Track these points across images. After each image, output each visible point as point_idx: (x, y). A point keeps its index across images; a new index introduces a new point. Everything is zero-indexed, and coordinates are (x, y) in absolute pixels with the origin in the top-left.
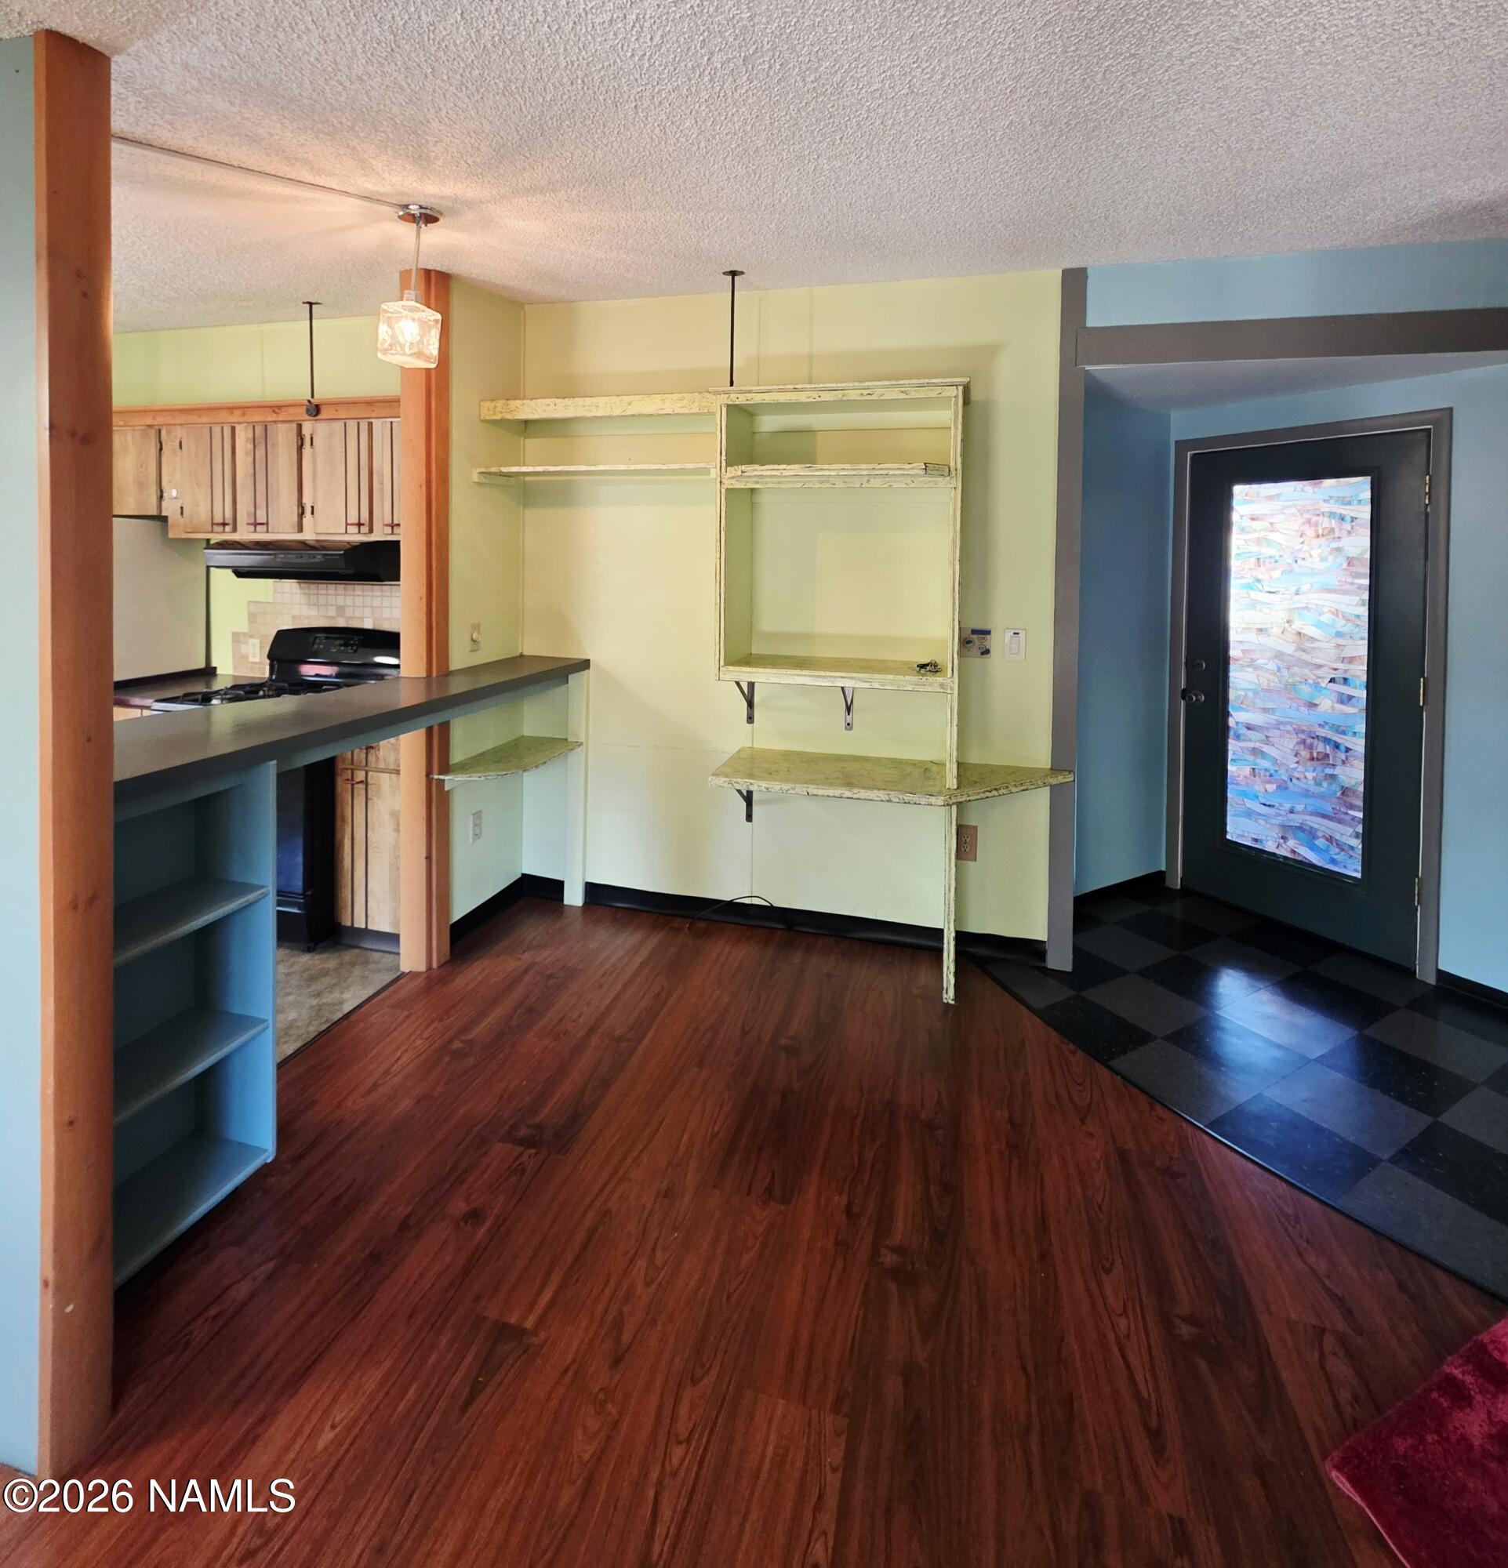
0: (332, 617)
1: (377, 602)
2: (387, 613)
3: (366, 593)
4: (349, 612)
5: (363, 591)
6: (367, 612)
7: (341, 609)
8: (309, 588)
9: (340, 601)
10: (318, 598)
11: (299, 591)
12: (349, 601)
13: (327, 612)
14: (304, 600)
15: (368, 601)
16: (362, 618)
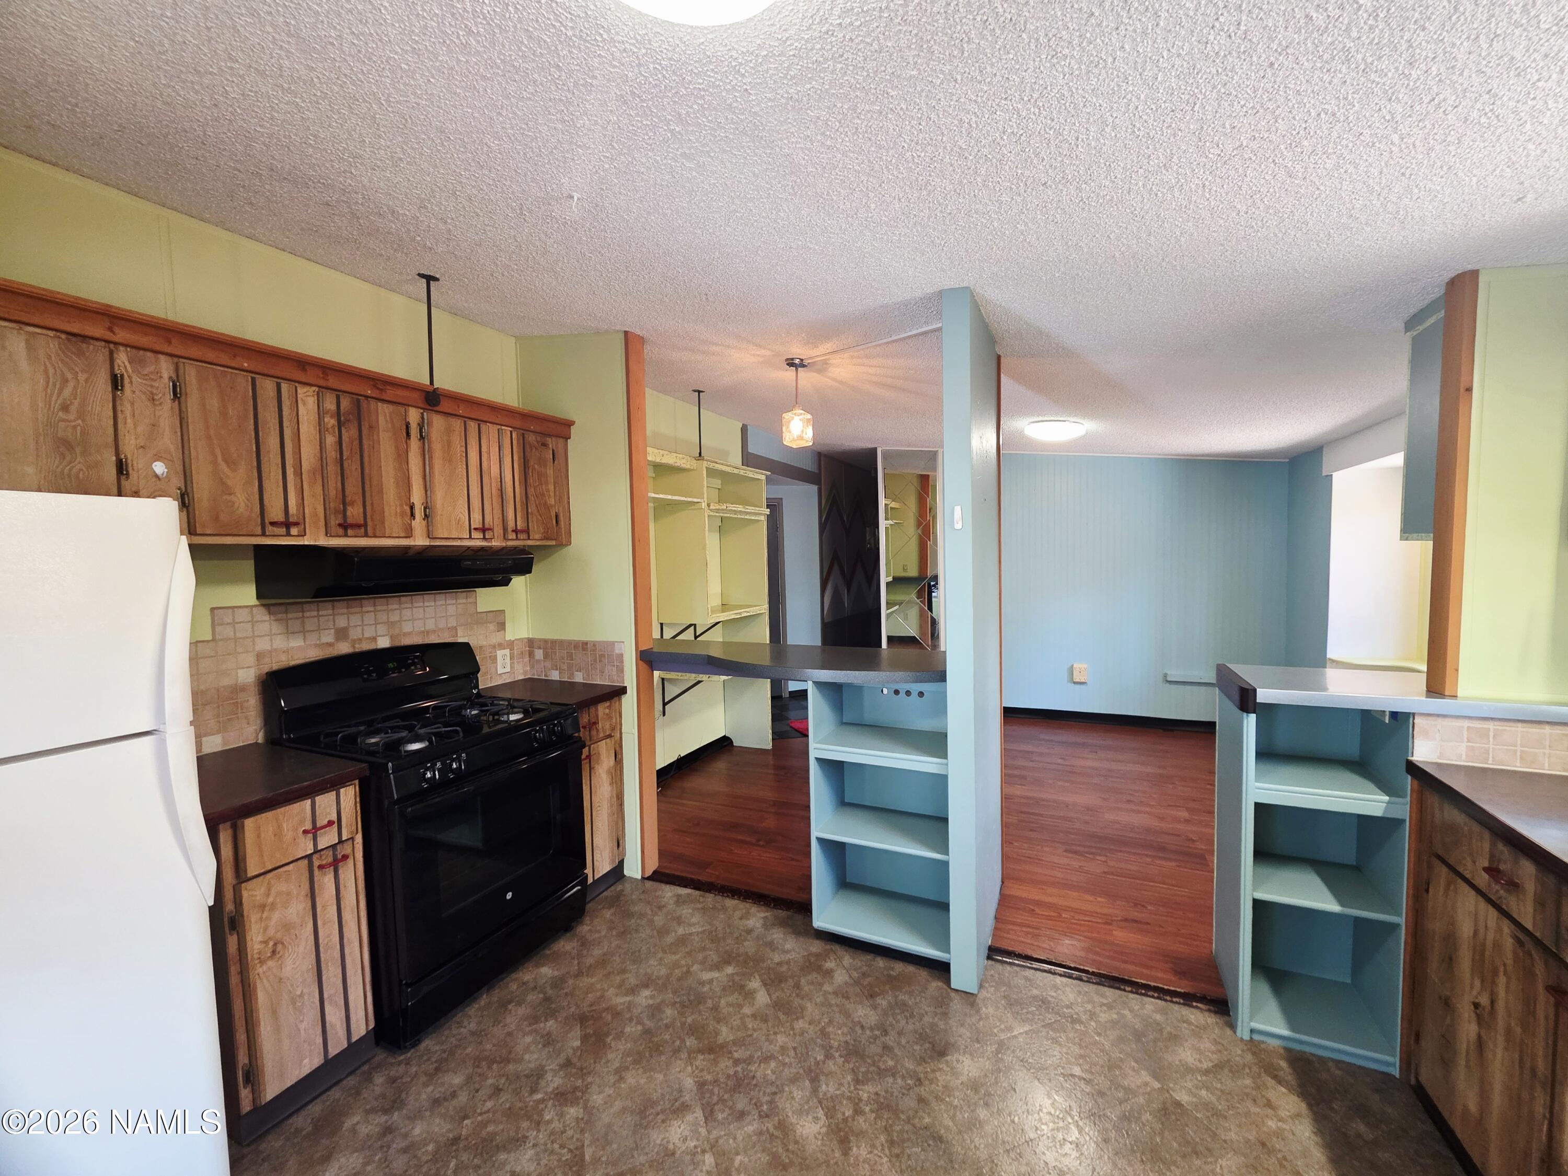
0: (329, 645)
1: (395, 617)
2: (407, 627)
3: (379, 608)
4: (354, 634)
5: (375, 606)
6: (382, 629)
7: (342, 634)
8: (286, 612)
9: (342, 622)
10: (303, 622)
11: (267, 618)
12: (355, 620)
13: (319, 639)
14: (276, 628)
15: (383, 617)
16: (374, 639)
